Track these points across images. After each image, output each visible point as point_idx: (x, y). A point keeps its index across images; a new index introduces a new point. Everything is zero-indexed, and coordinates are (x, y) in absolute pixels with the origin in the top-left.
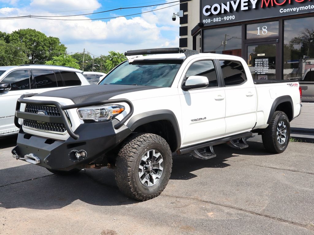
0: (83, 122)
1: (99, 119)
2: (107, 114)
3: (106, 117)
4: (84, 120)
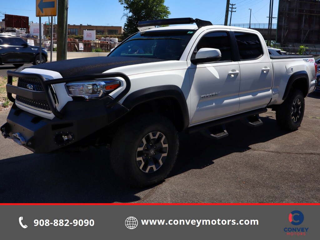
0: (71, 99)
1: (90, 96)
2: (99, 90)
3: (98, 94)
4: (73, 97)
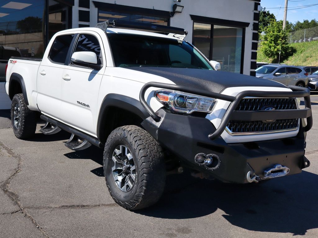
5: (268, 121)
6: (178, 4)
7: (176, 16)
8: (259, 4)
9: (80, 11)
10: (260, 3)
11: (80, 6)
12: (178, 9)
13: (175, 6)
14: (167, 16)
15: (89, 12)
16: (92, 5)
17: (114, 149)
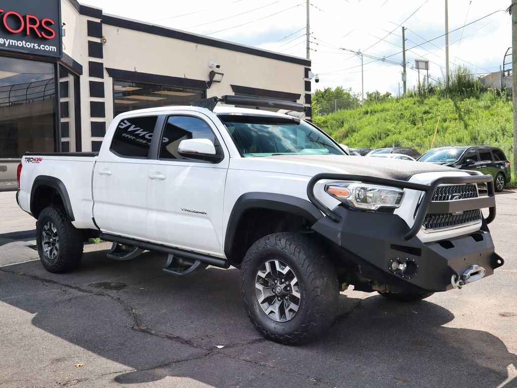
5: (457, 213)
6: (216, 70)
7: (214, 87)
8: (310, 70)
9: (91, 83)
10: (310, 68)
11: (91, 75)
12: (217, 77)
13: (212, 74)
14: (202, 86)
15: (103, 83)
16: (105, 73)
17: (257, 273)
